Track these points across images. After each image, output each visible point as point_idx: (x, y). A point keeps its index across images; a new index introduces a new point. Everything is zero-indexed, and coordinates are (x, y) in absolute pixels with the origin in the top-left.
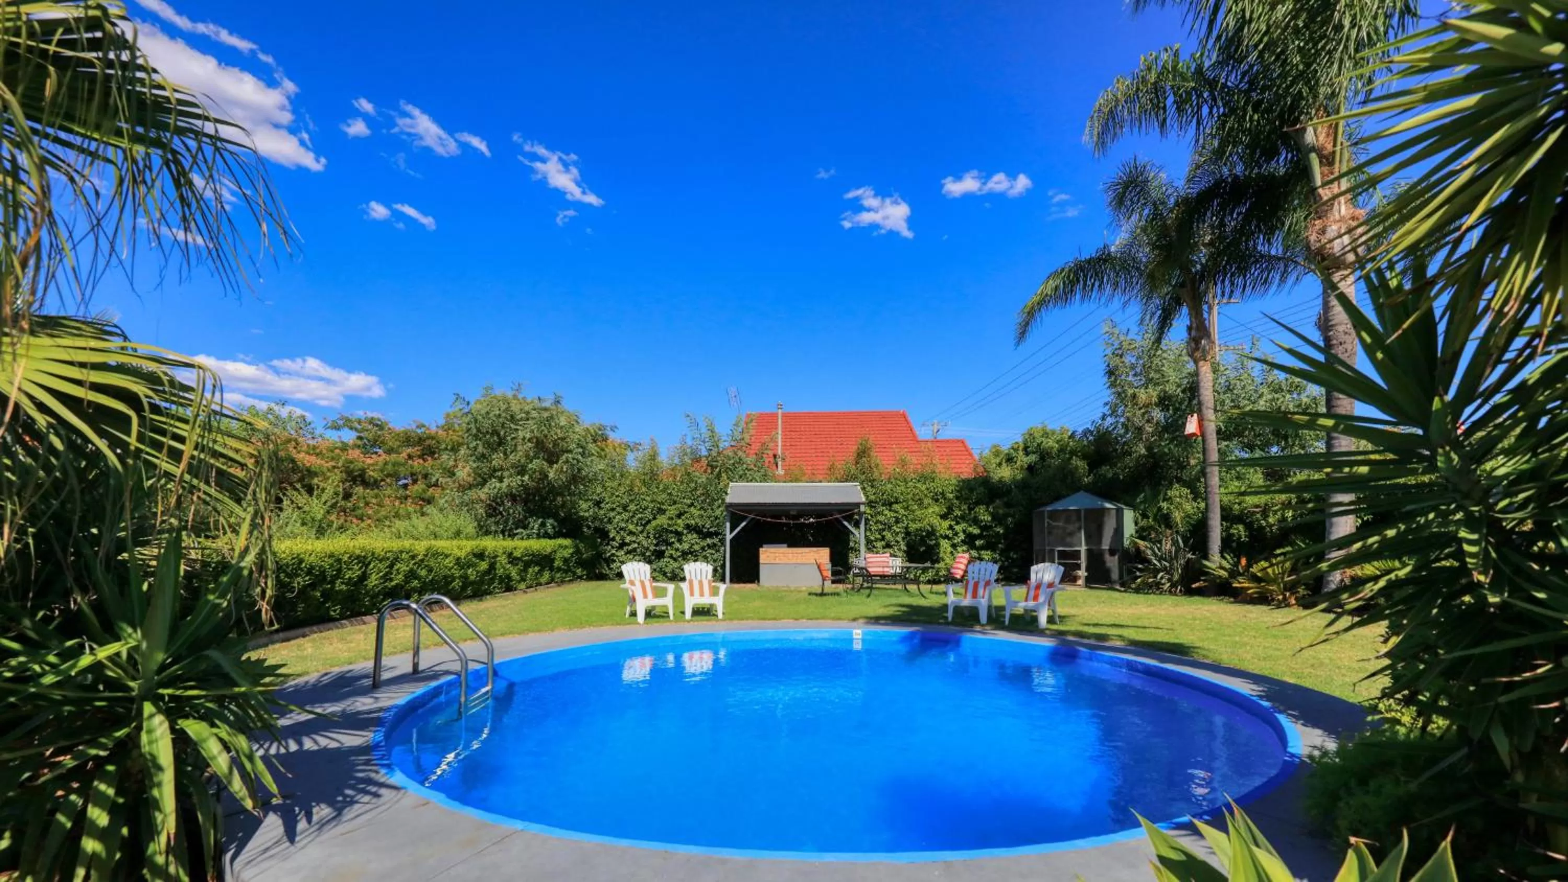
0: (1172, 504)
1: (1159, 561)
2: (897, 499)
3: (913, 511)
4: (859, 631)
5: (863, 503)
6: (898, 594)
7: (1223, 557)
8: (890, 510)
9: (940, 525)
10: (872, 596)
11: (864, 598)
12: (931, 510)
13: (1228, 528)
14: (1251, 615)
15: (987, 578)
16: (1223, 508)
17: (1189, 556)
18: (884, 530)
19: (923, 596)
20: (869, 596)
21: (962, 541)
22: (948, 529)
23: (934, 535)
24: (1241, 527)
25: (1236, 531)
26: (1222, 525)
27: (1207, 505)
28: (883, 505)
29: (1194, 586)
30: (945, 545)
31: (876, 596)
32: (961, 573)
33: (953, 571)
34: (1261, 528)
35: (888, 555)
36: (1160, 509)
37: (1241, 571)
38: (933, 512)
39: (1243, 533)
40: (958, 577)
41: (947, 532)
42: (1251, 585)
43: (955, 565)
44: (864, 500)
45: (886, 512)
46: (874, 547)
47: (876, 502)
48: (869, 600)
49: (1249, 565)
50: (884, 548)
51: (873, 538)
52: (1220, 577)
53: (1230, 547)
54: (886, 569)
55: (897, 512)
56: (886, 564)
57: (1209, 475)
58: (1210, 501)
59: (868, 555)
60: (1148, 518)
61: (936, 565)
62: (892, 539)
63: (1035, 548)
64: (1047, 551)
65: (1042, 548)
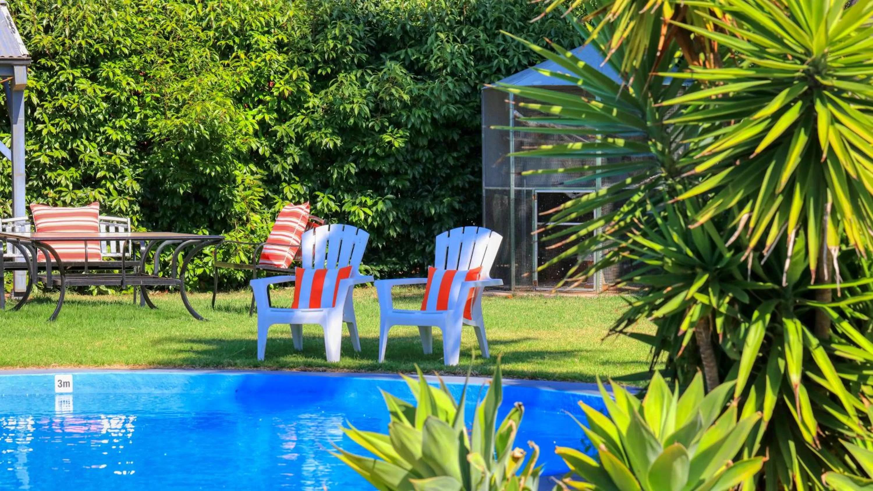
2: (112, 45)
3: (161, 82)
4: (68, 377)
5: (20, 61)
6: (128, 312)
8: (93, 78)
9: (234, 122)
10: (62, 319)
11: (41, 323)
12: (208, 79)
15: (344, 263)
18: (75, 134)
19: (197, 316)
20: (54, 317)
21: (296, 169)
22: (256, 134)
23: (220, 149)
28: (73, 65)
30: (249, 179)
31: (69, 316)
32: (289, 254)
33: (269, 249)
35: (95, 208)
38: (214, 87)
40: (283, 265)
41: (254, 144)
43: (275, 235)
44: (23, 51)
45: (84, 84)
46: (48, 184)
47: (53, 56)
48: (57, 325)
50: (77, 186)
51: (44, 159)
54: (92, 248)
55: (111, 84)
56: (91, 234)
59: (38, 210)
61: (228, 237)
62: (98, 161)
63: (486, 186)
64: (512, 196)
65: (500, 188)
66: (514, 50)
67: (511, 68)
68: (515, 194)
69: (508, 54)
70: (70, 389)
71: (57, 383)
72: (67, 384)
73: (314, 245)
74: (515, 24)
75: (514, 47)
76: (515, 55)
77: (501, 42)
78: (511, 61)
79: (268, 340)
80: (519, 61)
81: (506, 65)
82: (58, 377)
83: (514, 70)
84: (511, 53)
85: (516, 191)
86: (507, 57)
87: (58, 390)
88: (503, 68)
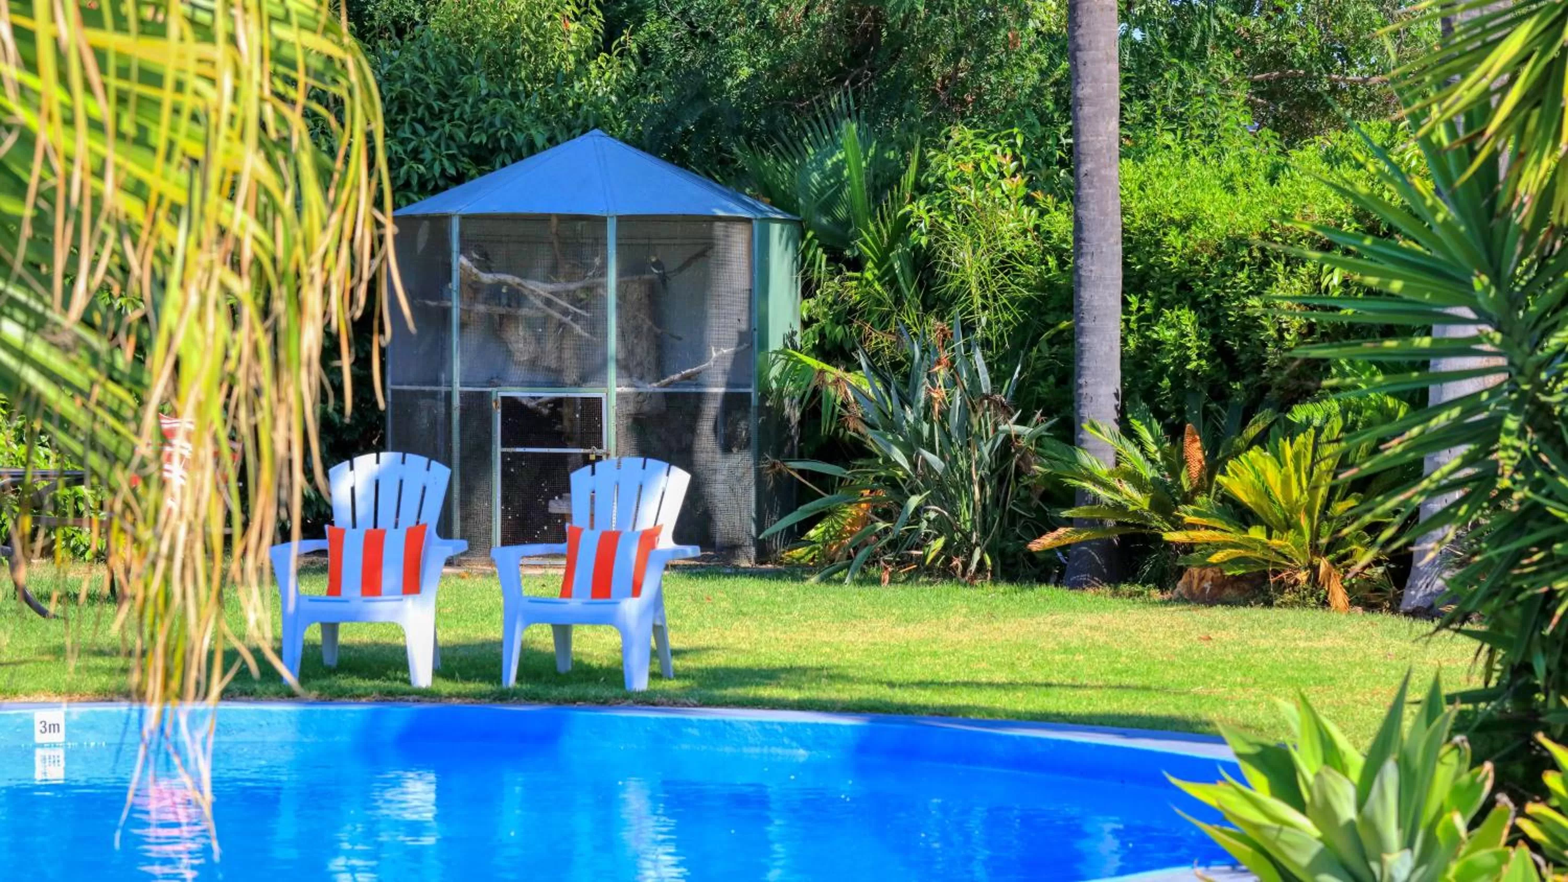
0: (946, 208)
1: (909, 450)
4: (56, 715)
7: (1129, 433)
13: (1148, 320)
14: (1224, 636)
16: (1130, 245)
17: (1011, 427)
24: (1187, 318)
25: (1170, 335)
26: (1125, 303)
27: (1078, 226)
29: (1036, 546)
34: (1250, 324)
36: (903, 227)
37: (1187, 487)
39: (1192, 342)
42: (1217, 536)
49: (1214, 465)
52: (1119, 508)
53: (1150, 394)
57: (1086, 110)
58: (1090, 214)
60: (857, 264)
63: (393, 383)
64: (456, 402)
65: (427, 388)
66: (433, 151)
67: (428, 180)
68: (461, 398)
69: (421, 156)
70: (59, 737)
71: (38, 727)
72: (54, 727)
73: (353, 489)
74: (432, 107)
75: (433, 146)
76: (434, 160)
77: (408, 135)
78: (430, 168)
79: (305, 648)
80: (443, 171)
81: (421, 176)
82: (40, 715)
83: (433, 183)
84: (427, 155)
85: (461, 393)
86: (421, 161)
87: (39, 738)
88: (414, 181)
